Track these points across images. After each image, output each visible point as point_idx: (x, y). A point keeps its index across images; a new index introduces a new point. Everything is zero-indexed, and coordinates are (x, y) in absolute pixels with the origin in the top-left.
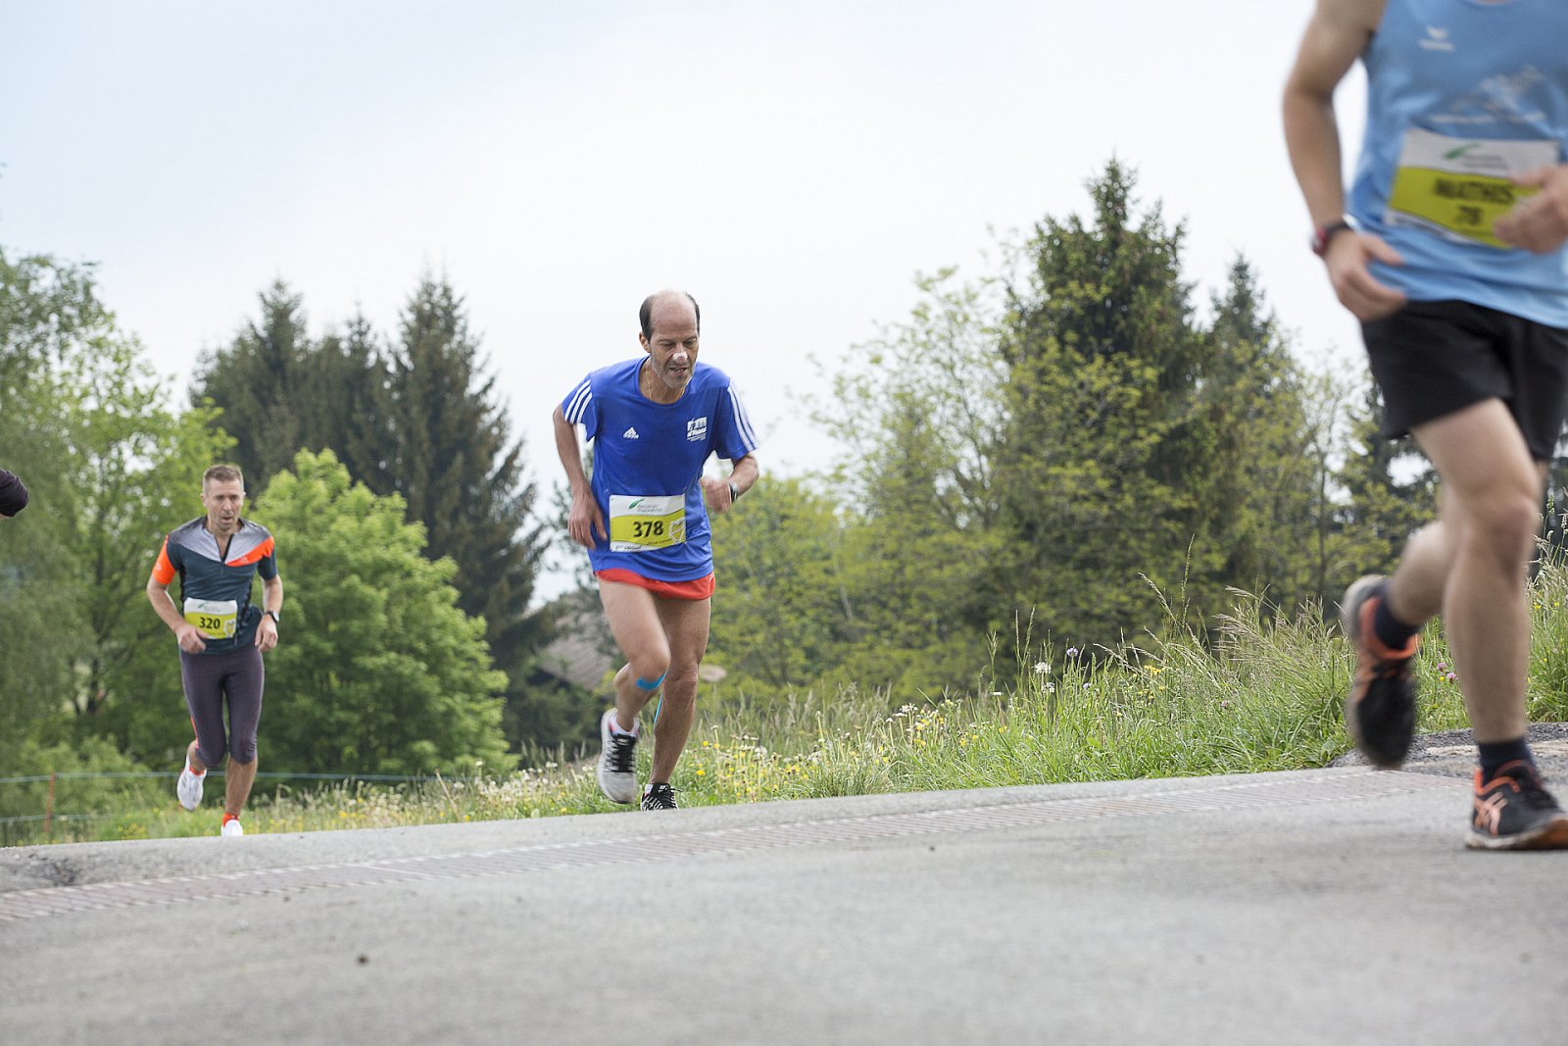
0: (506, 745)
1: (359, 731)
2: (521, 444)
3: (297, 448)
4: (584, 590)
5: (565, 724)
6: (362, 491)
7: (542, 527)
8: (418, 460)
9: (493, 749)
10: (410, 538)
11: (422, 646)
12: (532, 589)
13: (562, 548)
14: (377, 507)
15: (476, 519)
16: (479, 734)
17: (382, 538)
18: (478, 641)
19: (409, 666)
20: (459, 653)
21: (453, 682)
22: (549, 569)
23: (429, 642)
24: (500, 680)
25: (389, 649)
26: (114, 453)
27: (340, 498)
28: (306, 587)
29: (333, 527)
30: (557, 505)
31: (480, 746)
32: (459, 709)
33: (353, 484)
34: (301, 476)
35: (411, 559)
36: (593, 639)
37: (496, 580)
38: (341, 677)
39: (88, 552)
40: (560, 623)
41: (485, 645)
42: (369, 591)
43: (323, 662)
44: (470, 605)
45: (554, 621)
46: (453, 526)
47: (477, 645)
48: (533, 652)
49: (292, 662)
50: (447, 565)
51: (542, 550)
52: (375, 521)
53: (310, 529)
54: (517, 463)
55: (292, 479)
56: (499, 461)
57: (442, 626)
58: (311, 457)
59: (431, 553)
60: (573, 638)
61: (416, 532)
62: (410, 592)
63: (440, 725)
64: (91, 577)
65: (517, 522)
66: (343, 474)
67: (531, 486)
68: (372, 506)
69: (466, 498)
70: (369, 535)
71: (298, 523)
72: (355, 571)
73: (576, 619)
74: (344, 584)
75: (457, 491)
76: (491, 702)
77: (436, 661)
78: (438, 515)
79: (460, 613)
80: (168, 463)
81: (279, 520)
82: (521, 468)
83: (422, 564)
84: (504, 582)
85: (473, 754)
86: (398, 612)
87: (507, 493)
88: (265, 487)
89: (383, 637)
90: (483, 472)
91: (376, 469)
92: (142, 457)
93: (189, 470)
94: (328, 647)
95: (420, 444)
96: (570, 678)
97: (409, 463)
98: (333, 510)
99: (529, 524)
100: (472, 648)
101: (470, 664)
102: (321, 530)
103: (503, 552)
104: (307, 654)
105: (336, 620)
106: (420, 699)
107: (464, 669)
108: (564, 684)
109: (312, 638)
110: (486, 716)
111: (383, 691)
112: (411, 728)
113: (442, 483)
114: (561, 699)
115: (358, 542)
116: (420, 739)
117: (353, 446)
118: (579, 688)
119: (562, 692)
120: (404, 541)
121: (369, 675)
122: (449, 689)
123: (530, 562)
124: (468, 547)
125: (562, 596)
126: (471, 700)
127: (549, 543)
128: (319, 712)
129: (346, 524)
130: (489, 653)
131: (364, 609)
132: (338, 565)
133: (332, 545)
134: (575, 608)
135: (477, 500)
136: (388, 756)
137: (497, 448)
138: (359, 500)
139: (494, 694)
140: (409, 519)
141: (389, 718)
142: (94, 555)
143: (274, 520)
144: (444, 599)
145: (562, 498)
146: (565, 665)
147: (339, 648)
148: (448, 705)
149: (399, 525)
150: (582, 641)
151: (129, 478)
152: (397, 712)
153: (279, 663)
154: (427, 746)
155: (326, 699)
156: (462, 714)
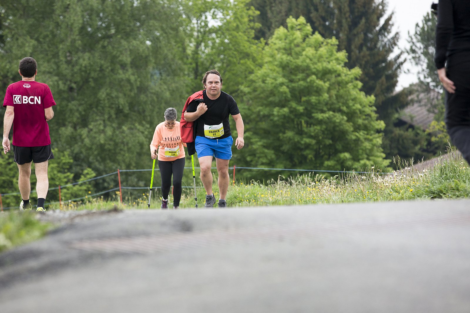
0: (384, 155)
1: (315, 147)
2: (393, 13)
3: (287, 16)
4: (421, 82)
5: (412, 145)
6: (317, 36)
7: (402, 53)
8: (344, 21)
9: (378, 157)
10: (340, 58)
11: (344, 109)
12: (397, 82)
13: (411, 63)
14: (325, 43)
15: (370, 49)
16: (371, 150)
17: (327, 58)
18: (371, 106)
19: (339, 118)
20: (361, 112)
21: (359, 125)
22: (405, 72)
23: (348, 107)
24: (382, 125)
25: (329, 110)
26: (203, 18)
27: (307, 39)
28: (291, 81)
29: (304, 53)
30: (409, 42)
31: (372, 156)
32: (362, 138)
33: (313, 33)
34: (289, 29)
35: (339, 68)
36: (425, 105)
37: (380, 77)
38: (307, 123)
39: (191, 64)
40: (410, 98)
41: (374, 108)
42: (321, 83)
43: (299, 115)
44: (367, 90)
45: (407, 97)
46: (359, 52)
47: (370, 108)
48: (397, 111)
49: (284, 115)
50: (357, 71)
51: (402, 63)
52: (323, 50)
53: (293, 53)
54: (391, 22)
55: (286, 31)
56: (382, 21)
57: (354, 100)
58: (294, 20)
59: (350, 65)
60: (416, 105)
61: (342, 55)
62: (339, 83)
63: (353, 145)
64: (192, 76)
65: (390, 51)
66: (309, 28)
67: (397, 33)
68: (322, 43)
69: (366, 39)
70: (321, 57)
71: (288, 51)
72: (314, 74)
73: (418, 96)
74: (308, 80)
75: (362, 36)
76: (377, 135)
77: (351, 116)
78: (353, 47)
79: (363, 93)
80: (228, 22)
81: (278, 50)
82: (393, 25)
83: (345, 70)
84: (383, 78)
85: (368, 159)
86: (334, 92)
87: (385, 37)
88: (272, 34)
89: (327, 104)
90: (375, 27)
91: (324, 26)
92: (216, 20)
93: (237, 26)
94: (301, 109)
95: (345, 14)
96: (414, 123)
97: (340, 23)
98: (304, 45)
99: (396, 52)
100: (368, 110)
101: (367, 117)
102: (298, 54)
103: (384, 64)
104: (291, 112)
105: (305, 96)
106: (344, 133)
107: (364, 120)
108: (412, 127)
109: (294, 104)
110: (375, 141)
111: (326, 129)
112: (339, 146)
113: (355, 32)
114: (410, 133)
115: (315, 60)
116: (344, 152)
117: (313, 15)
118: (419, 129)
119: (410, 130)
120: (337, 59)
121: (320, 122)
122: (357, 128)
123: (396, 69)
124: (367, 62)
125: (411, 85)
126: (367, 134)
127: (405, 60)
128: (297, 138)
129: (310, 51)
130: (376, 112)
131: (318, 91)
132: (306, 71)
133: (304, 61)
134: (417, 91)
135: (371, 40)
136: (328, 159)
137: (381, 15)
138: (316, 40)
139: (378, 131)
140: (339, 50)
141: (328, 142)
142: (194, 65)
143: (276, 50)
144: (355, 87)
145: (412, 39)
146: (412, 118)
147: (306, 109)
148: (357, 136)
149: (335, 52)
150: (420, 106)
151: (210, 29)
152: (332, 139)
153: (278, 116)
154: (347, 155)
155: (300, 133)
156: (363, 140)
